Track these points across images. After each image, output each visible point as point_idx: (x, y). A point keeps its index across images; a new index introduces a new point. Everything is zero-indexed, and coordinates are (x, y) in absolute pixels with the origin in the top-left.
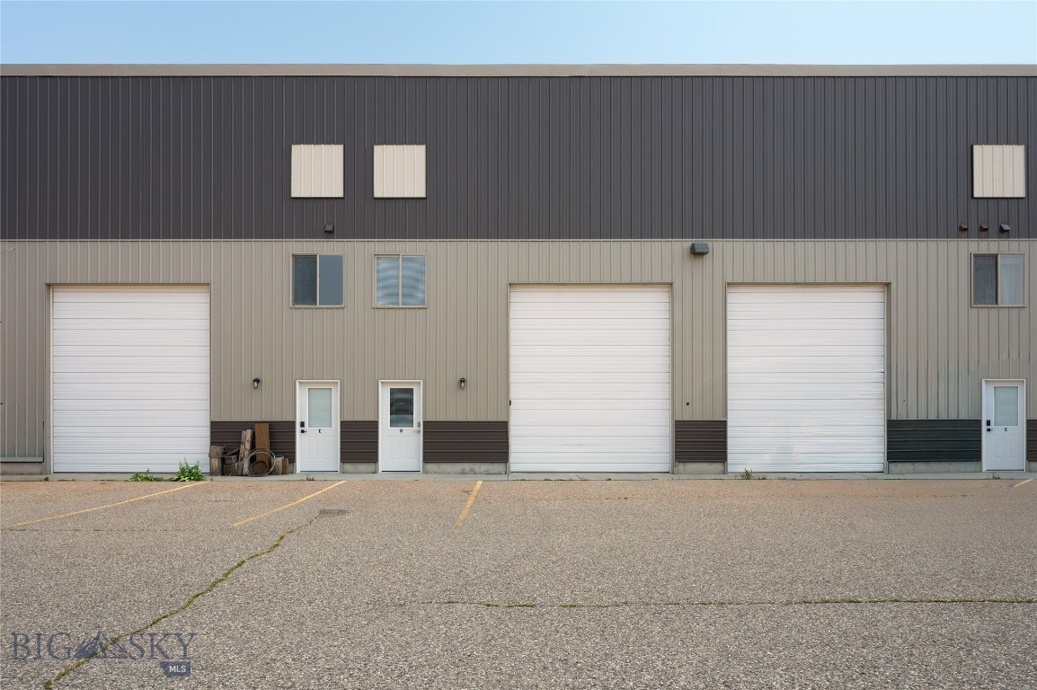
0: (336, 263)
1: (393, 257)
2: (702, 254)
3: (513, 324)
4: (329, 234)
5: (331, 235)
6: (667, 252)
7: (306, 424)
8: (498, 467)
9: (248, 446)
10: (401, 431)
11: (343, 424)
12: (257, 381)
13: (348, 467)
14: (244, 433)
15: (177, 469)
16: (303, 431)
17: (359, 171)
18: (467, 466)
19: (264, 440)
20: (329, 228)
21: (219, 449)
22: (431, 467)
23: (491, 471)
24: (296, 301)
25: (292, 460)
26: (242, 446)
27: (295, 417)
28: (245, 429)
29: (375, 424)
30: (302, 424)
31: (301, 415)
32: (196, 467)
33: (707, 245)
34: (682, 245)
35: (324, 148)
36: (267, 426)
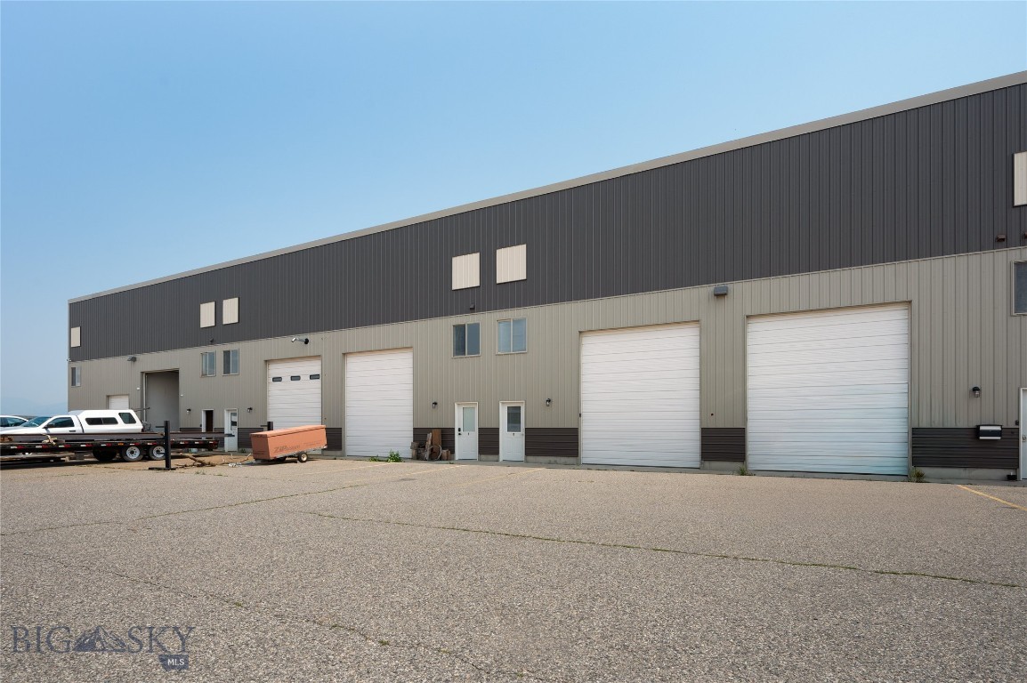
0: (475, 328)
1: (506, 321)
2: (724, 295)
3: (584, 360)
4: (472, 310)
6: (696, 296)
7: (462, 430)
8: (572, 460)
9: (429, 443)
10: (514, 434)
11: (480, 429)
12: (436, 403)
13: (483, 457)
14: (427, 435)
15: (388, 455)
16: (460, 434)
17: (488, 268)
18: (552, 459)
19: (438, 439)
20: (472, 307)
21: (416, 444)
22: (530, 458)
23: (568, 463)
24: (455, 354)
25: (453, 451)
26: (427, 443)
27: (455, 425)
28: (428, 433)
29: (498, 430)
30: (459, 429)
31: (458, 424)
32: (397, 455)
33: (727, 288)
34: (706, 291)
35: (469, 256)
36: (440, 430)
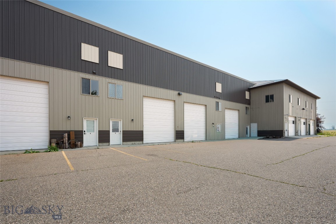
0: (96, 82)
1: (114, 84)
2: (180, 95)
4: (94, 73)
5: (95, 74)
7: (86, 131)
8: (141, 142)
9: (67, 139)
10: (115, 133)
11: (99, 131)
12: (69, 117)
13: (101, 144)
14: (64, 134)
16: (85, 134)
17: (103, 57)
19: (73, 137)
22: (125, 143)
23: (139, 143)
24: (83, 92)
26: (64, 139)
27: (83, 129)
28: (65, 133)
29: (109, 131)
30: (85, 132)
31: (85, 129)
36: (74, 132)
